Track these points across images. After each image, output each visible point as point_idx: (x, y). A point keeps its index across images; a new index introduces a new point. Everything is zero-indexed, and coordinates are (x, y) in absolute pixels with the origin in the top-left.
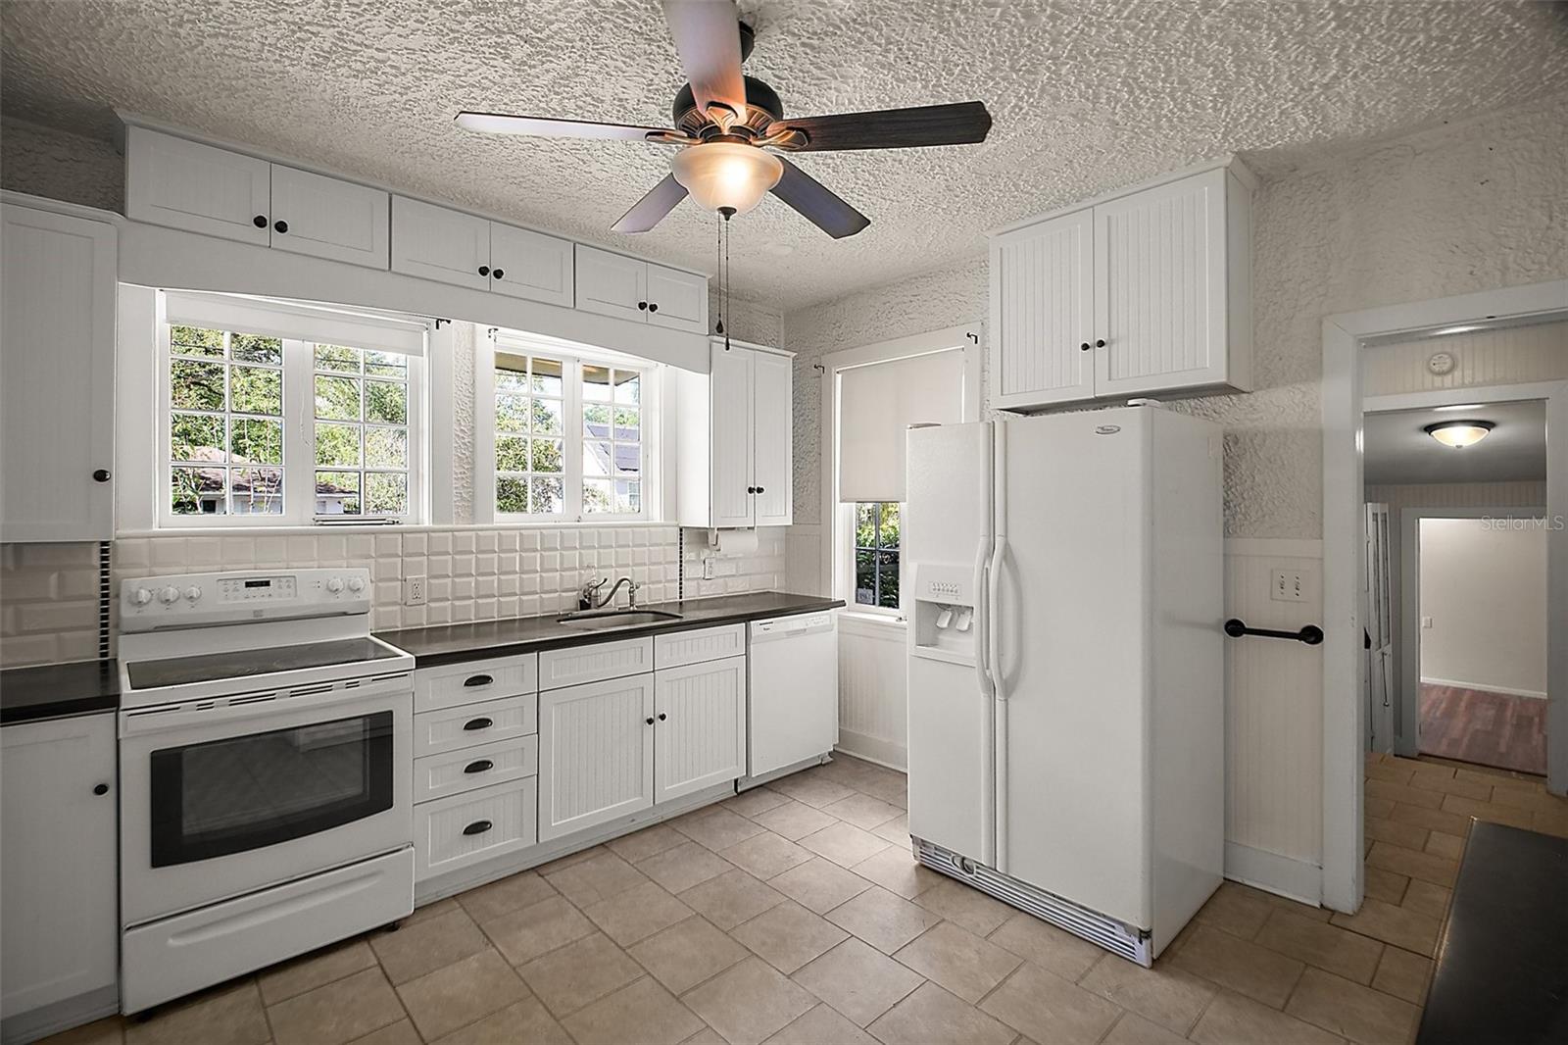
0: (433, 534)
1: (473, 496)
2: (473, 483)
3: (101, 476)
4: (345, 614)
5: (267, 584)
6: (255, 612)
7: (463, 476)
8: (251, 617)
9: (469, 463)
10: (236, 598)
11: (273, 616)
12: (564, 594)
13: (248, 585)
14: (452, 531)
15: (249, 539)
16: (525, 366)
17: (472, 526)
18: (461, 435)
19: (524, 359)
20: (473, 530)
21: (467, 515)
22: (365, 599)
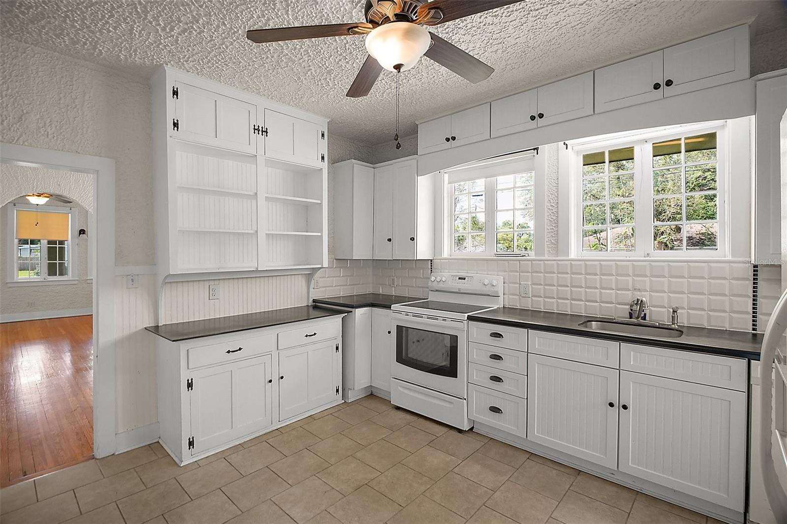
0: (533, 262)
1: (557, 242)
2: (557, 234)
3: (412, 239)
4: (489, 295)
5: (465, 279)
6: (459, 289)
7: (552, 231)
8: (457, 291)
9: (555, 223)
10: (455, 283)
11: (465, 292)
12: (618, 306)
13: (459, 278)
14: (544, 260)
15: (465, 261)
16: (604, 159)
17: (557, 258)
18: (551, 208)
19: (603, 153)
20: (555, 260)
21: (554, 252)
22: (496, 290)
